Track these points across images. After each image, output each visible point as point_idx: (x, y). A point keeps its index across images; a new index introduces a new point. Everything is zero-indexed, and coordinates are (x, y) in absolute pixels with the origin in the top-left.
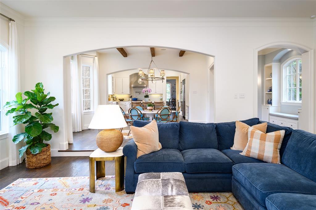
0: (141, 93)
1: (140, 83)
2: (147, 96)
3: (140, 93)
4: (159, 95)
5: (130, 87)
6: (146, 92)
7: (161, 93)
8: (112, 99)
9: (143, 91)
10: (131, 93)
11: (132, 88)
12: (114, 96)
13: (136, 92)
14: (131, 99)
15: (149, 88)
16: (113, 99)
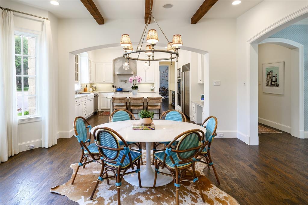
0: (128, 82)
1: (126, 69)
2: (135, 88)
3: (126, 82)
4: (149, 85)
5: (114, 75)
6: (135, 81)
7: (153, 82)
8: (91, 89)
9: (129, 81)
10: (115, 82)
11: (117, 76)
12: (94, 85)
13: (121, 81)
14: (115, 89)
15: (137, 76)
16: (93, 89)
